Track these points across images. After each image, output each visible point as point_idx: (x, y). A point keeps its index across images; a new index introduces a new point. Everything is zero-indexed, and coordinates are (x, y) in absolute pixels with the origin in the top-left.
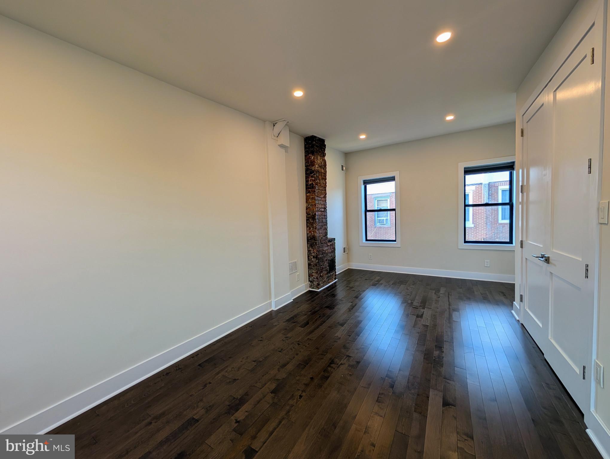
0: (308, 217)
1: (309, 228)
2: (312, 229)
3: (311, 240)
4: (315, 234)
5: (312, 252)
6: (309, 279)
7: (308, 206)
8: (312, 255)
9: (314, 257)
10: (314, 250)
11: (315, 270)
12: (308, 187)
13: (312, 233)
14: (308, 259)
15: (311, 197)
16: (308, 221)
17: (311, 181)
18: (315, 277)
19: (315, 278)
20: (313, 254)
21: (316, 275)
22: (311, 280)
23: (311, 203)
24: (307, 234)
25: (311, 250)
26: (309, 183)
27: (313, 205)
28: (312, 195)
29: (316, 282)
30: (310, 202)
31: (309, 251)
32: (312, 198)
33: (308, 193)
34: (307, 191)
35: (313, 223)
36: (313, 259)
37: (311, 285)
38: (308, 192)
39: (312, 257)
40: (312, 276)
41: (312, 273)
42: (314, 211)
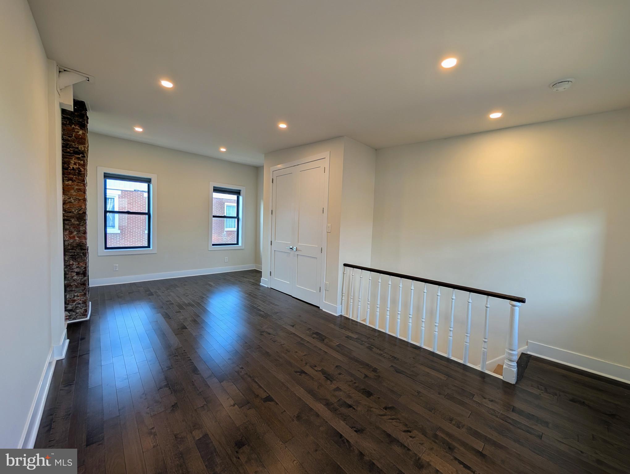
0: (66, 216)
1: (69, 232)
2: (75, 233)
3: (72, 249)
4: (84, 241)
5: (74, 267)
6: (65, 307)
7: (69, 200)
8: (74, 272)
9: (78, 274)
10: (78, 264)
11: (81, 291)
12: (69, 172)
13: (77, 239)
14: (65, 278)
15: (76, 187)
16: (66, 222)
17: (75, 164)
18: (81, 302)
19: (80, 304)
20: (76, 270)
21: (83, 298)
22: (70, 307)
23: (74, 195)
24: (64, 241)
25: (73, 264)
26: (71, 167)
27: (80, 200)
28: (77, 185)
29: (82, 309)
30: (71, 195)
31: (69, 265)
32: (77, 189)
33: (68, 180)
34: (65, 177)
35: (79, 225)
36: (75, 277)
37: (69, 316)
38: (67, 178)
39: (75, 274)
40: (74, 301)
41: (74, 297)
42: (82, 208)
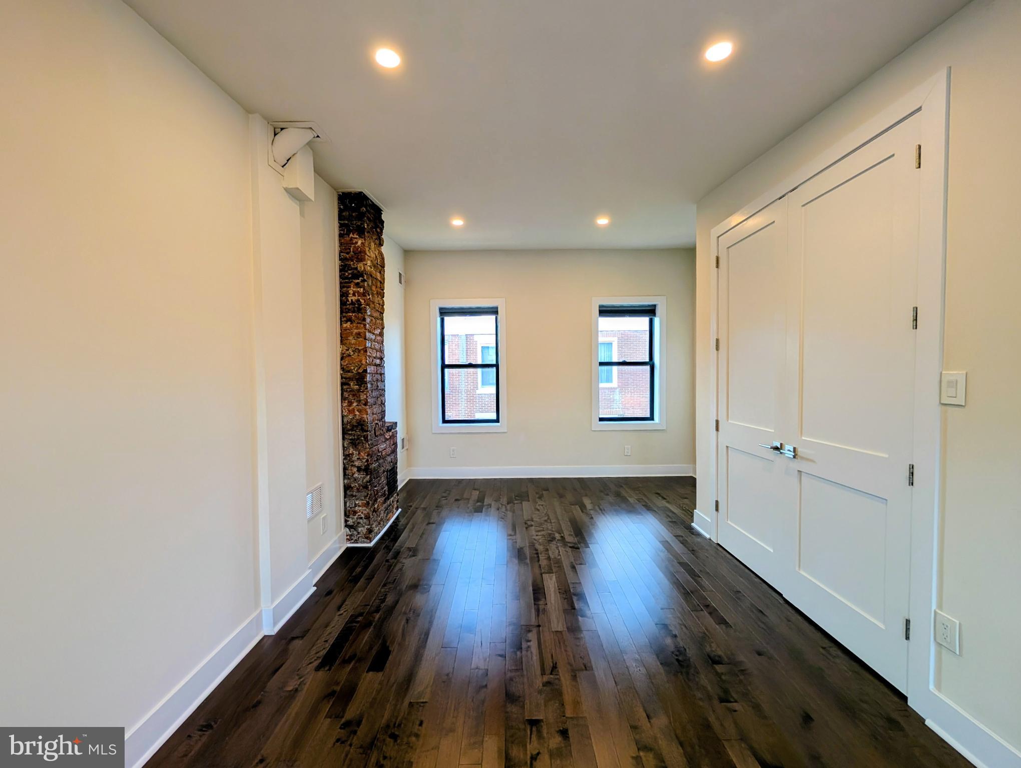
0: (345, 378)
1: (349, 402)
2: (355, 404)
3: (352, 430)
6: (346, 521)
7: (348, 352)
8: (355, 466)
9: (359, 469)
10: (359, 453)
11: (363, 498)
12: (347, 308)
13: (357, 413)
14: (345, 474)
15: (356, 331)
16: (345, 387)
17: (354, 295)
18: (363, 516)
19: (361, 518)
20: (357, 463)
21: (366, 510)
22: (350, 522)
23: (354, 344)
24: (343, 417)
25: (352, 454)
26: (350, 299)
27: (359, 351)
28: (357, 328)
29: (364, 527)
30: (350, 344)
31: (348, 455)
33: (347, 322)
34: (344, 317)
35: (359, 391)
36: (356, 475)
37: (351, 536)
39: (355, 470)
40: (355, 513)
41: (355, 507)
42: (362, 364)
